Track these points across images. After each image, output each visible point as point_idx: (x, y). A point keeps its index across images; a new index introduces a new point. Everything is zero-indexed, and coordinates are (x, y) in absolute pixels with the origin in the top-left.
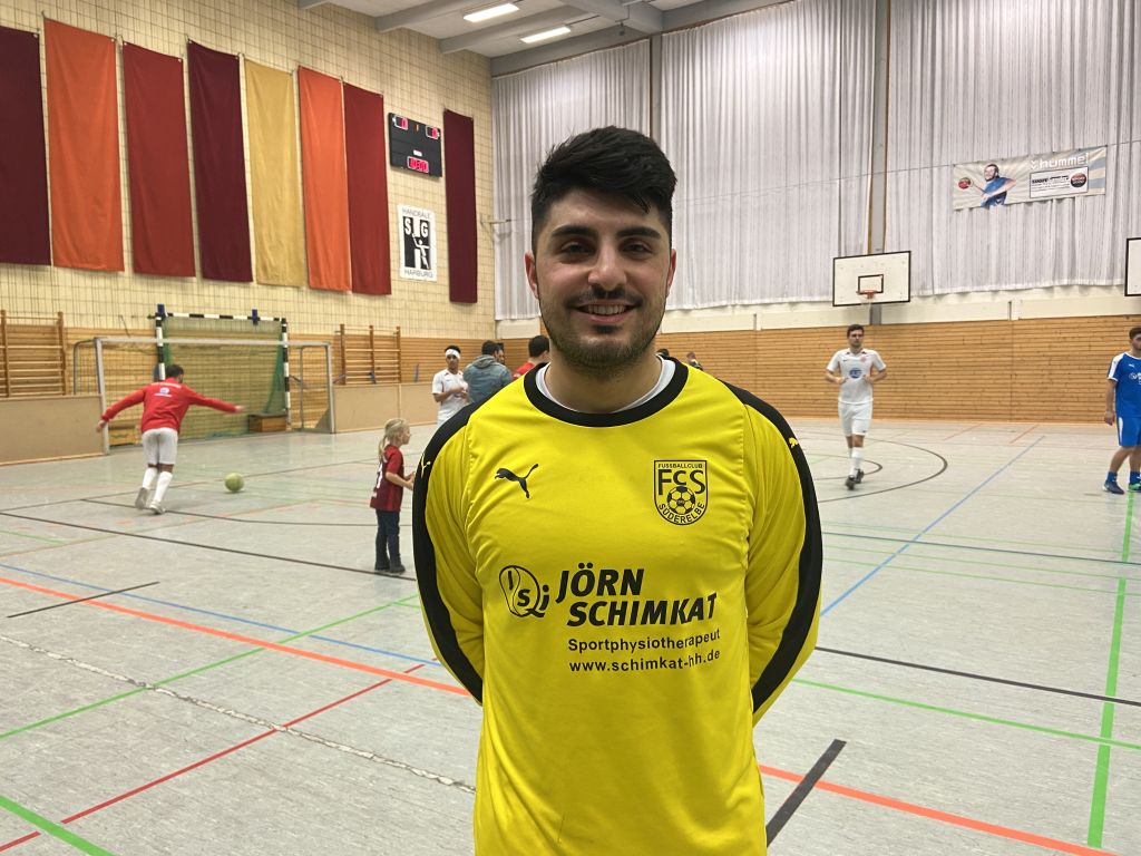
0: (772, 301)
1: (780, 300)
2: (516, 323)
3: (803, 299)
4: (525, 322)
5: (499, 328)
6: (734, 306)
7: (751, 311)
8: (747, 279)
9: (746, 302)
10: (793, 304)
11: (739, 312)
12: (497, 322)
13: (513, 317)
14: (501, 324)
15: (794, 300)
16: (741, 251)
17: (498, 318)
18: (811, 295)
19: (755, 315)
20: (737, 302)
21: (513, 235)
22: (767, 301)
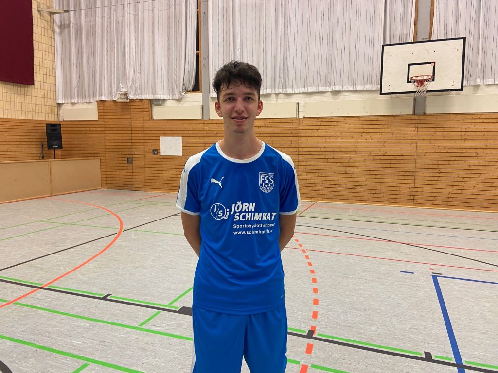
0: (315, 90)
1: (322, 89)
2: (76, 107)
3: (345, 88)
4: (85, 106)
5: (61, 112)
6: (277, 94)
7: (294, 100)
8: (290, 68)
9: (290, 91)
10: (335, 93)
11: (282, 100)
12: (59, 105)
13: (73, 101)
14: (63, 107)
15: (337, 89)
16: (285, 40)
17: (60, 101)
18: (354, 84)
19: (298, 104)
20: (280, 91)
21: (72, 25)
22: (310, 90)
